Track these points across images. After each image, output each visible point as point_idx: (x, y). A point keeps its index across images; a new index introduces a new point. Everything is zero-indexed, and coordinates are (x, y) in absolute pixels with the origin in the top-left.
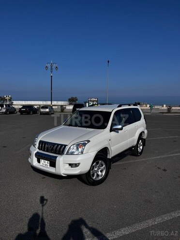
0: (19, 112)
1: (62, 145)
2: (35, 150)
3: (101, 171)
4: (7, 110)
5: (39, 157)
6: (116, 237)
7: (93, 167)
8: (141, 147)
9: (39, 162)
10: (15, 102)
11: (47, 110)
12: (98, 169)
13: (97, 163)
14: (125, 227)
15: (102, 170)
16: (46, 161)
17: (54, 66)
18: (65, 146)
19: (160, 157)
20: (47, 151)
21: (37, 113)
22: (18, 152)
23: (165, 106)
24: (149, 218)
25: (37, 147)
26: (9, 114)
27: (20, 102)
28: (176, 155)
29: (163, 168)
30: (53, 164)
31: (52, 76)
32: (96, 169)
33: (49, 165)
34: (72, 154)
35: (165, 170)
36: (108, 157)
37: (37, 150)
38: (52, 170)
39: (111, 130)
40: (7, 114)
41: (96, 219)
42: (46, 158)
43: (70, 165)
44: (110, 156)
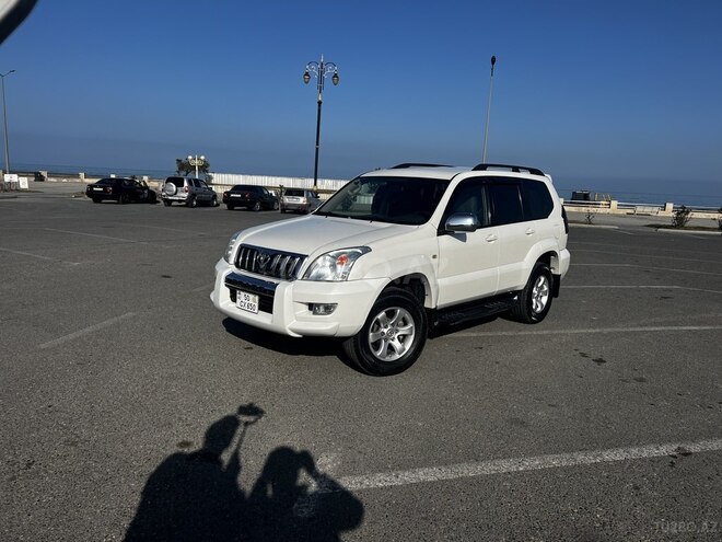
0: (225, 201)
1: (294, 256)
2: (226, 268)
3: (403, 339)
4: (192, 196)
5: (235, 284)
6: (398, 482)
7: (378, 322)
8: (544, 300)
9: (234, 298)
10: (217, 178)
11: (302, 200)
12: (392, 332)
13: (390, 315)
14: (431, 466)
15: (405, 336)
16: (251, 296)
17: (330, 70)
18: (303, 257)
19: (598, 330)
20: (256, 272)
21: (272, 209)
22: (198, 290)
23: (670, 206)
24: (506, 456)
25: (233, 259)
26: (196, 206)
27: (230, 176)
28: (652, 329)
29: (597, 355)
30: (266, 305)
31: (320, 103)
32: (385, 331)
33: (257, 305)
34: (319, 278)
35: (600, 361)
36: (427, 305)
37: (232, 269)
38: (262, 319)
39: (442, 230)
40: (192, 206)
41: (358, 442)
42: (250, 287)
43: (311, 306)
44: (432, 302)
